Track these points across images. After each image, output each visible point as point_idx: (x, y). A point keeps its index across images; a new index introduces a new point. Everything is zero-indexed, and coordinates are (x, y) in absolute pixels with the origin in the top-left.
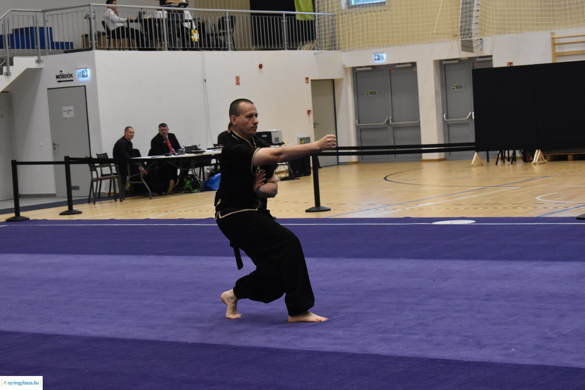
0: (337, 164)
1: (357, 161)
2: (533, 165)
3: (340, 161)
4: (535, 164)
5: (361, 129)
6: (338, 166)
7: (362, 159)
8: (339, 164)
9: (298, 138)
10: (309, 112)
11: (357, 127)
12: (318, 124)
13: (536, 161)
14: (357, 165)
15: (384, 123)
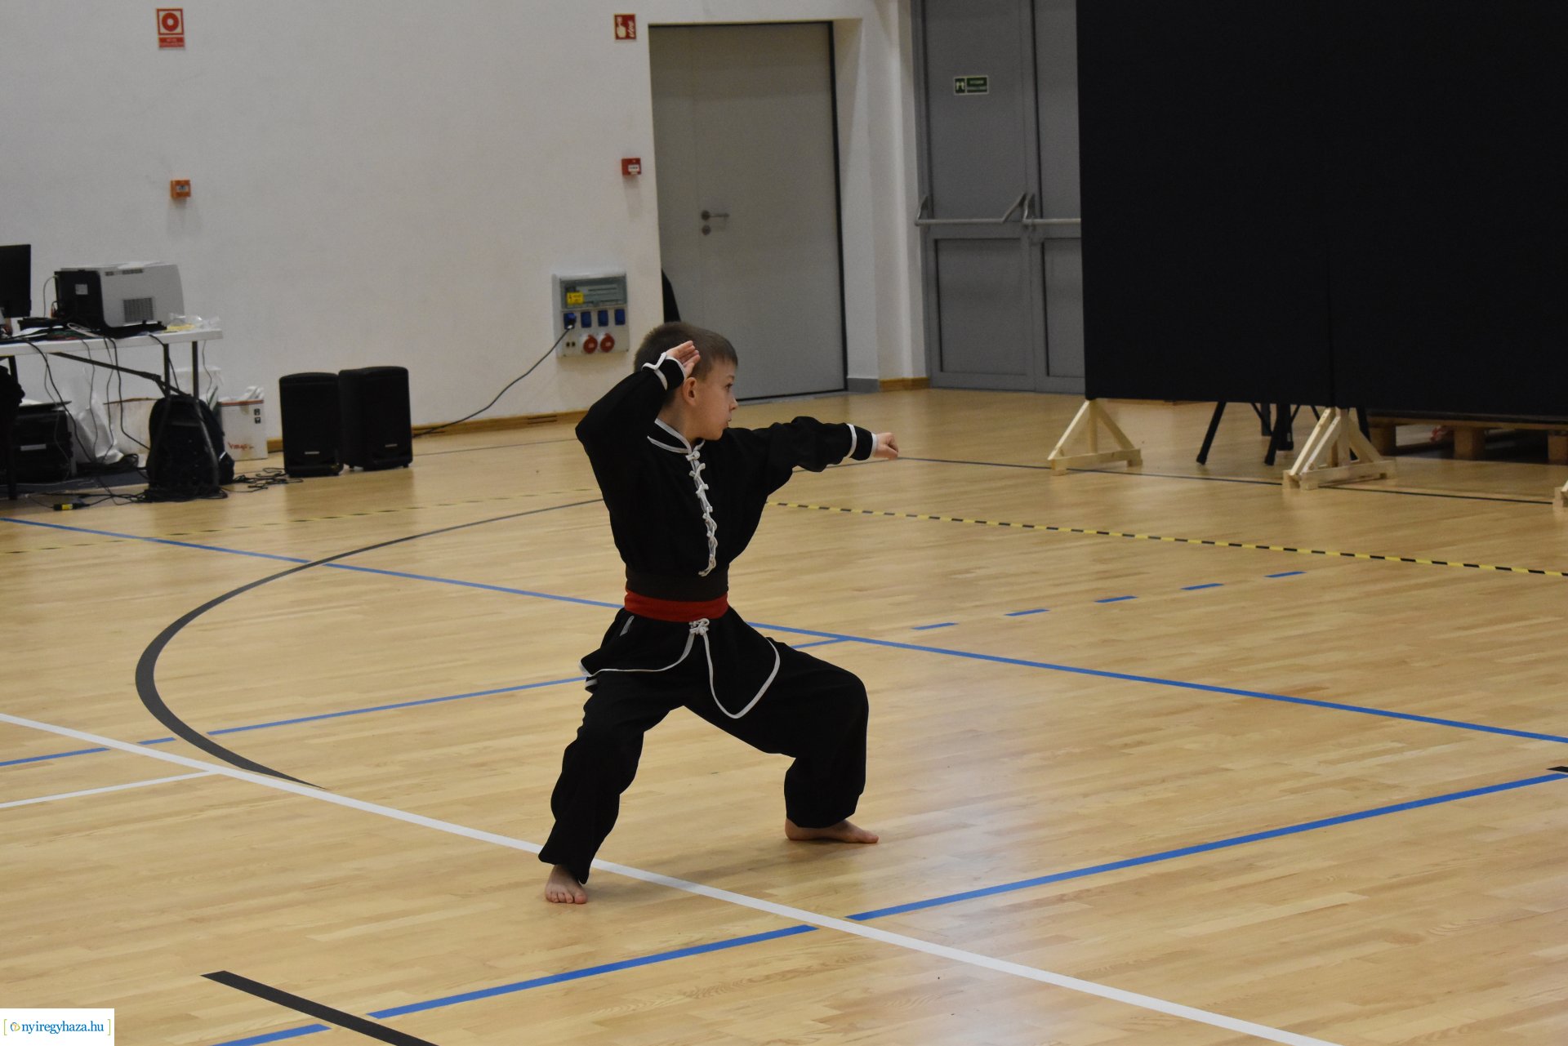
0: (842, 387)
1: (923, 375)
2: (1287, 488)
3: (850, 376)
4: (1295, 482)
5: (936, 242)
6: (844, 393)
7: (942, 369)
8: (850, 387)
9: (554, 277)
10: (629, 166)
11: (926, 231)
12: (726, 216)
13: (1305, 469)
14: (922, 395)
15: (1003, 219)
